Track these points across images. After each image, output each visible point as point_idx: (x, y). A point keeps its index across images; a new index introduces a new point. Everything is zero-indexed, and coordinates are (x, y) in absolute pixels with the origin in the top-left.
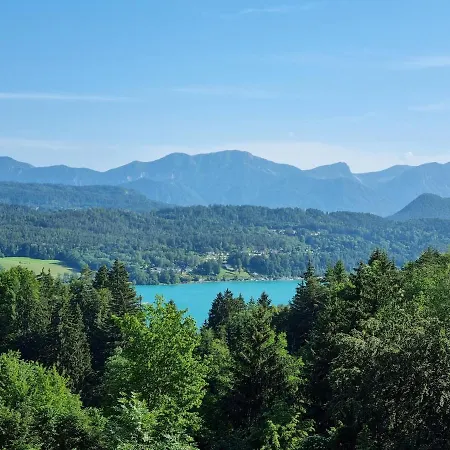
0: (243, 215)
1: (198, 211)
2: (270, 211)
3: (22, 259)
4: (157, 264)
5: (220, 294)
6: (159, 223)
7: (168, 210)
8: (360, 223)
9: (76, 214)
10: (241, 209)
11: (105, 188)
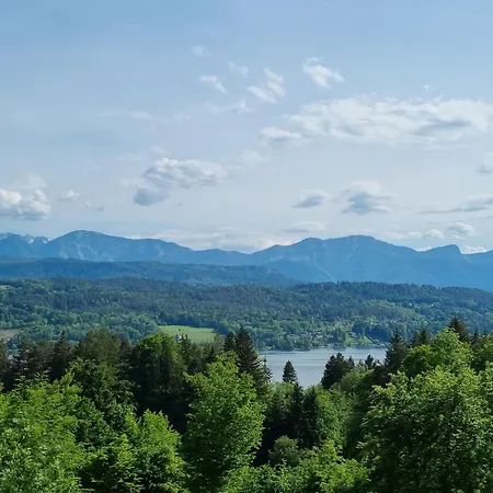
0: (367, 290)
1: (329, 286)
2: (390, 287)
3: (182, 327)
4: (292, 331)
5: (333, 357)
6: (294, 297)
7: (302, 286)
8: (469, 297)
9: (228, 290)
10: (364, 285)
11: (252, 268)
